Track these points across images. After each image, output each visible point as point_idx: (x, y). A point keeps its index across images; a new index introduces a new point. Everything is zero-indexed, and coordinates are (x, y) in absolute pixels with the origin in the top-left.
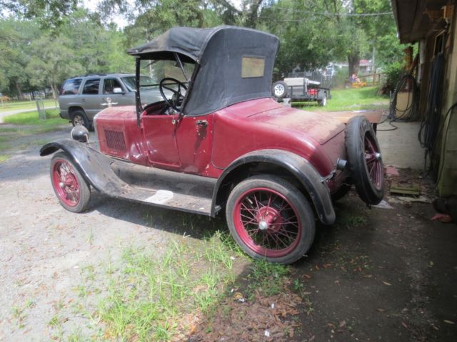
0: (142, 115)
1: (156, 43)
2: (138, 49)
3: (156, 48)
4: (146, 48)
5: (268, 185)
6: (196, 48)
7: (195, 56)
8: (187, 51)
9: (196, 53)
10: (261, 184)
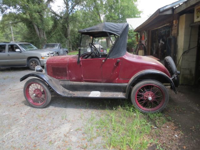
0: (80, 59)
1: (98, 28)
2: (87, 30)
3: (98, 30)
4: (92, 30)
5: (152, 83)
6: (119, 31)
7: (118, 34)
8: (114, 32)
9: (119, 33)
10: (149, 83)
